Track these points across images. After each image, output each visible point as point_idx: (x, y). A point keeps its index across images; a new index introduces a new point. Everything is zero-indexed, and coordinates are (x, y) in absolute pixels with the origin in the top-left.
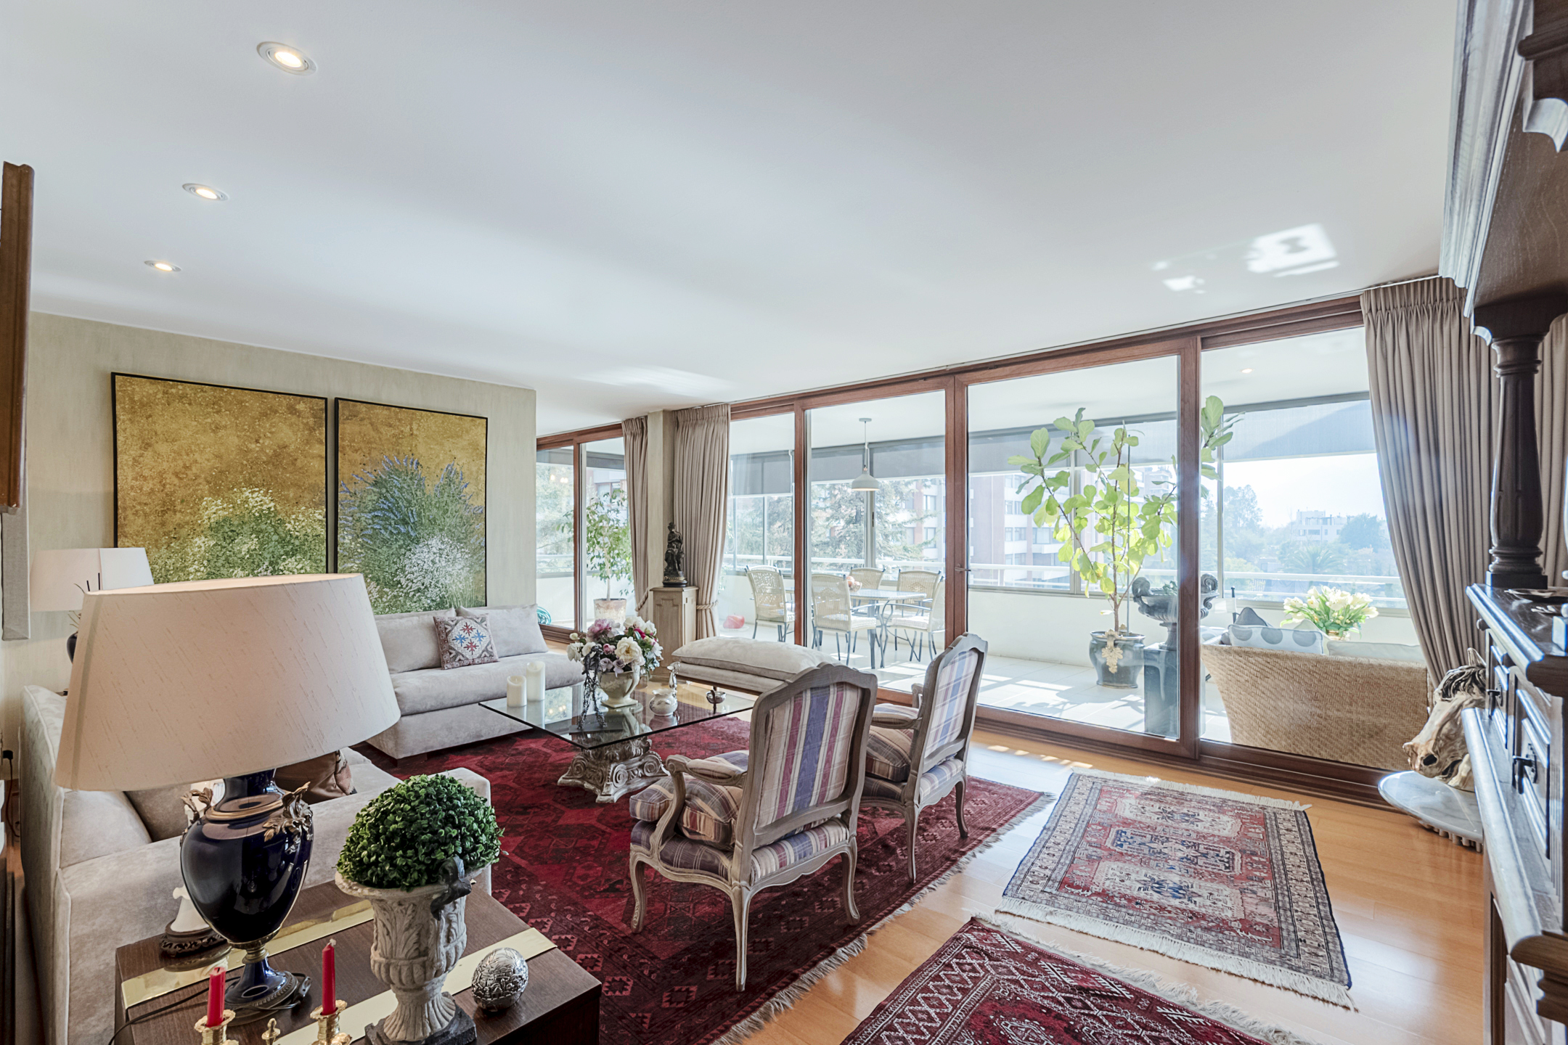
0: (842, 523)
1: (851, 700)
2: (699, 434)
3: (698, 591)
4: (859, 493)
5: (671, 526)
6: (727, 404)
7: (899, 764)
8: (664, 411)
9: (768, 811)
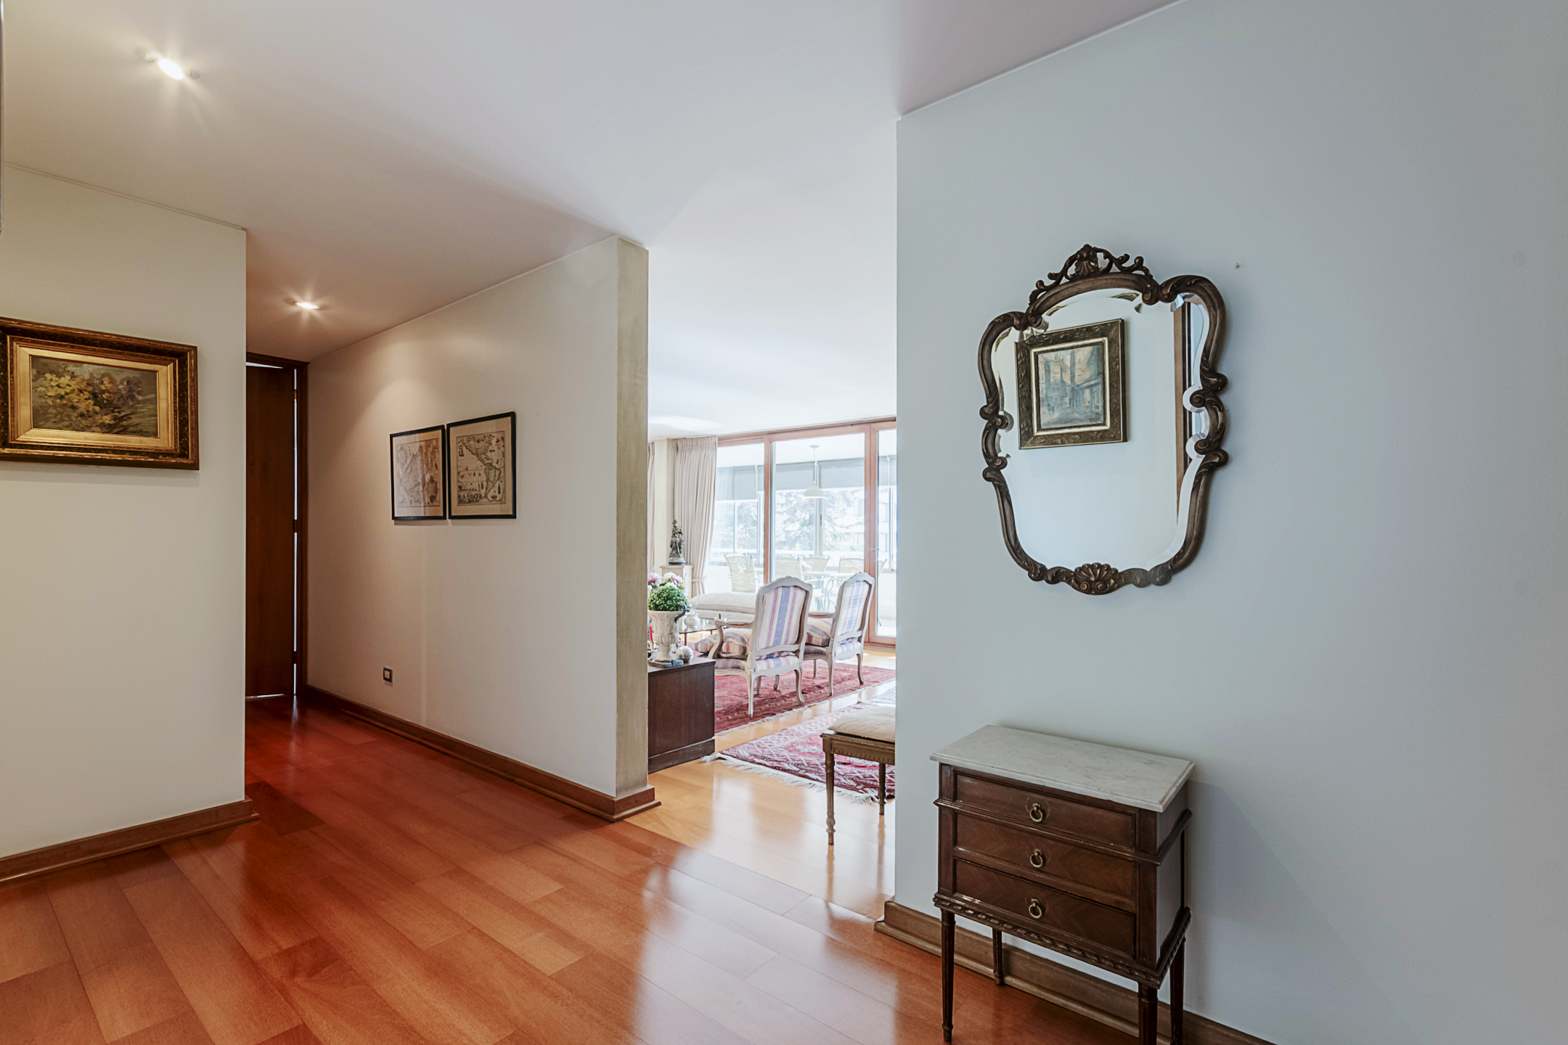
0: (797, 525)
1: (801, 595)
2: (694, 456)
3: (693, 569)
4: (812, 499)
5: (675, 522)
6: (715, 436)
7: (825, 637)
8: (668, 439)
9: (762, 642)
